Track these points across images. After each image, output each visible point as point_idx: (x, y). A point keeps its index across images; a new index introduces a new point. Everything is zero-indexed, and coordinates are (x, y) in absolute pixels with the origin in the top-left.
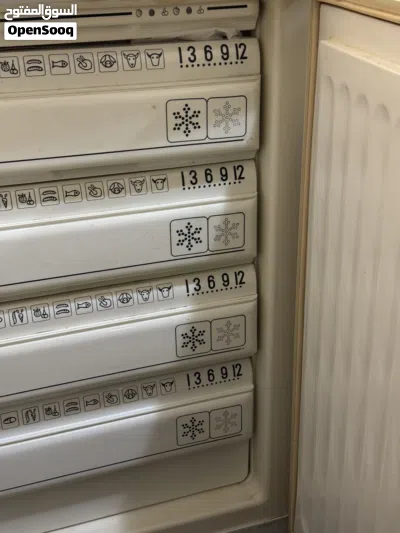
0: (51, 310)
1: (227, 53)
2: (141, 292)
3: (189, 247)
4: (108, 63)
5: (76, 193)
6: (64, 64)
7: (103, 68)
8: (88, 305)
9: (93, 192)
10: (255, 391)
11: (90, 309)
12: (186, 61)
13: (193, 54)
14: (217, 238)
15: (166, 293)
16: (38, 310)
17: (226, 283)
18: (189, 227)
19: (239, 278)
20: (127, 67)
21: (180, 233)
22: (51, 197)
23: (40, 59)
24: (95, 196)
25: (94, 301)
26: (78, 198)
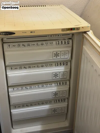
0: (28, 87)
1: (65, 43)
2: (46, 85)
3: (56, 77)
4: (42, 44)
5: (35, 67)
6: (34, 45)
7: (41, 45)
8: (35, 87)
9: (38, 66)
10: (68, 104)
11: (36, 88)
12: (57, 44)
13: (59, 43)
14: (62, 76)
15: (51, 85)
16: (26, 87)
17: (63, 84)
18: (56, 74)
19: (66, 83)
20: (46, 45)
21: (54, 75)
22: (30, 67)
23: (30, 44)
24: (38, 67)
25: (37, 86)
26: (35, 68)
